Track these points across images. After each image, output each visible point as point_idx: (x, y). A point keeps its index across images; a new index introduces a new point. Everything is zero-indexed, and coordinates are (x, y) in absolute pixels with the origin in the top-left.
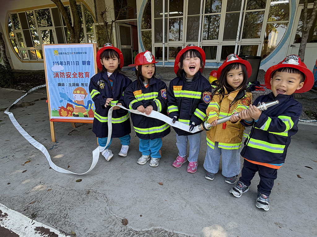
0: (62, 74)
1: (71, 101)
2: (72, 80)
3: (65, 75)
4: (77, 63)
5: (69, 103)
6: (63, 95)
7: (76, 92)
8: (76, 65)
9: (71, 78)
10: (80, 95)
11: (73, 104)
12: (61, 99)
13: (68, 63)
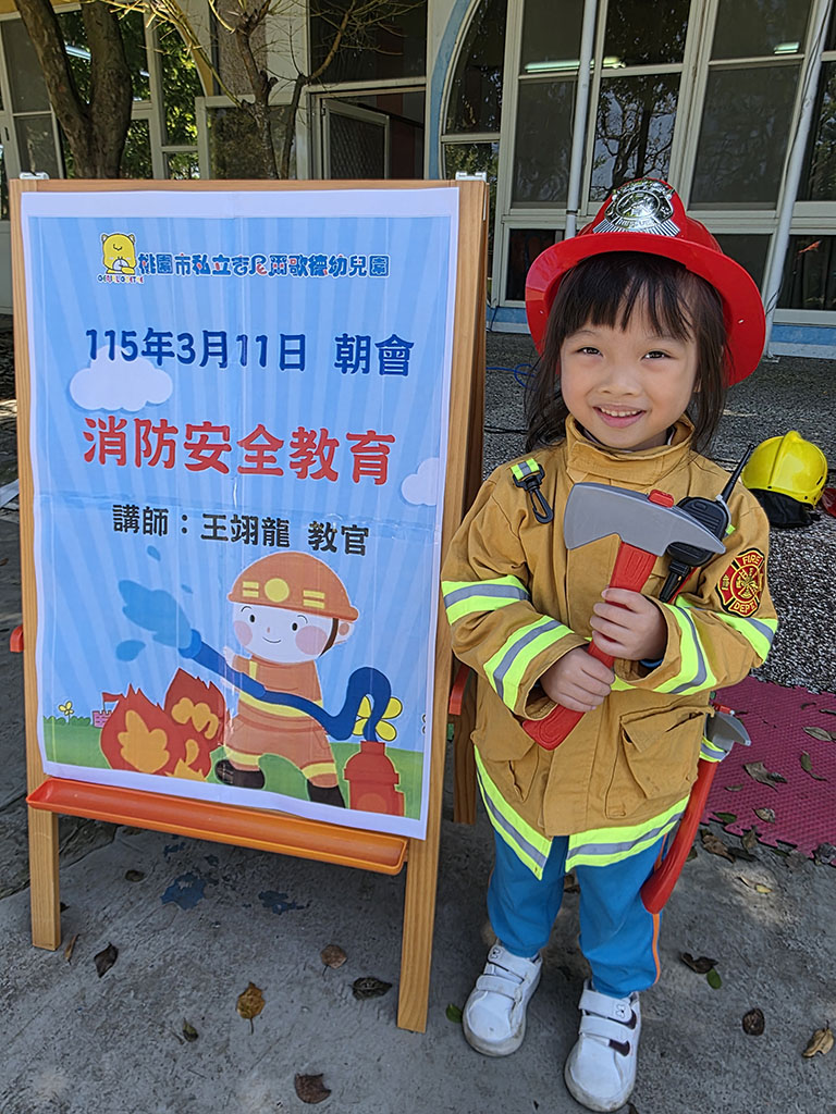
0: (153, 438)
1: (211, 659)
2: (236, 493)
3: (179, 448)
4: (294, 352)
5: (193, 668)
6: (145, 605)
7: (261, 590)
8: (283, 366)
9: (226, 470)
10: (294, 616)
11: (225, 685)
12: (127, 630)
13: (216, 345)
